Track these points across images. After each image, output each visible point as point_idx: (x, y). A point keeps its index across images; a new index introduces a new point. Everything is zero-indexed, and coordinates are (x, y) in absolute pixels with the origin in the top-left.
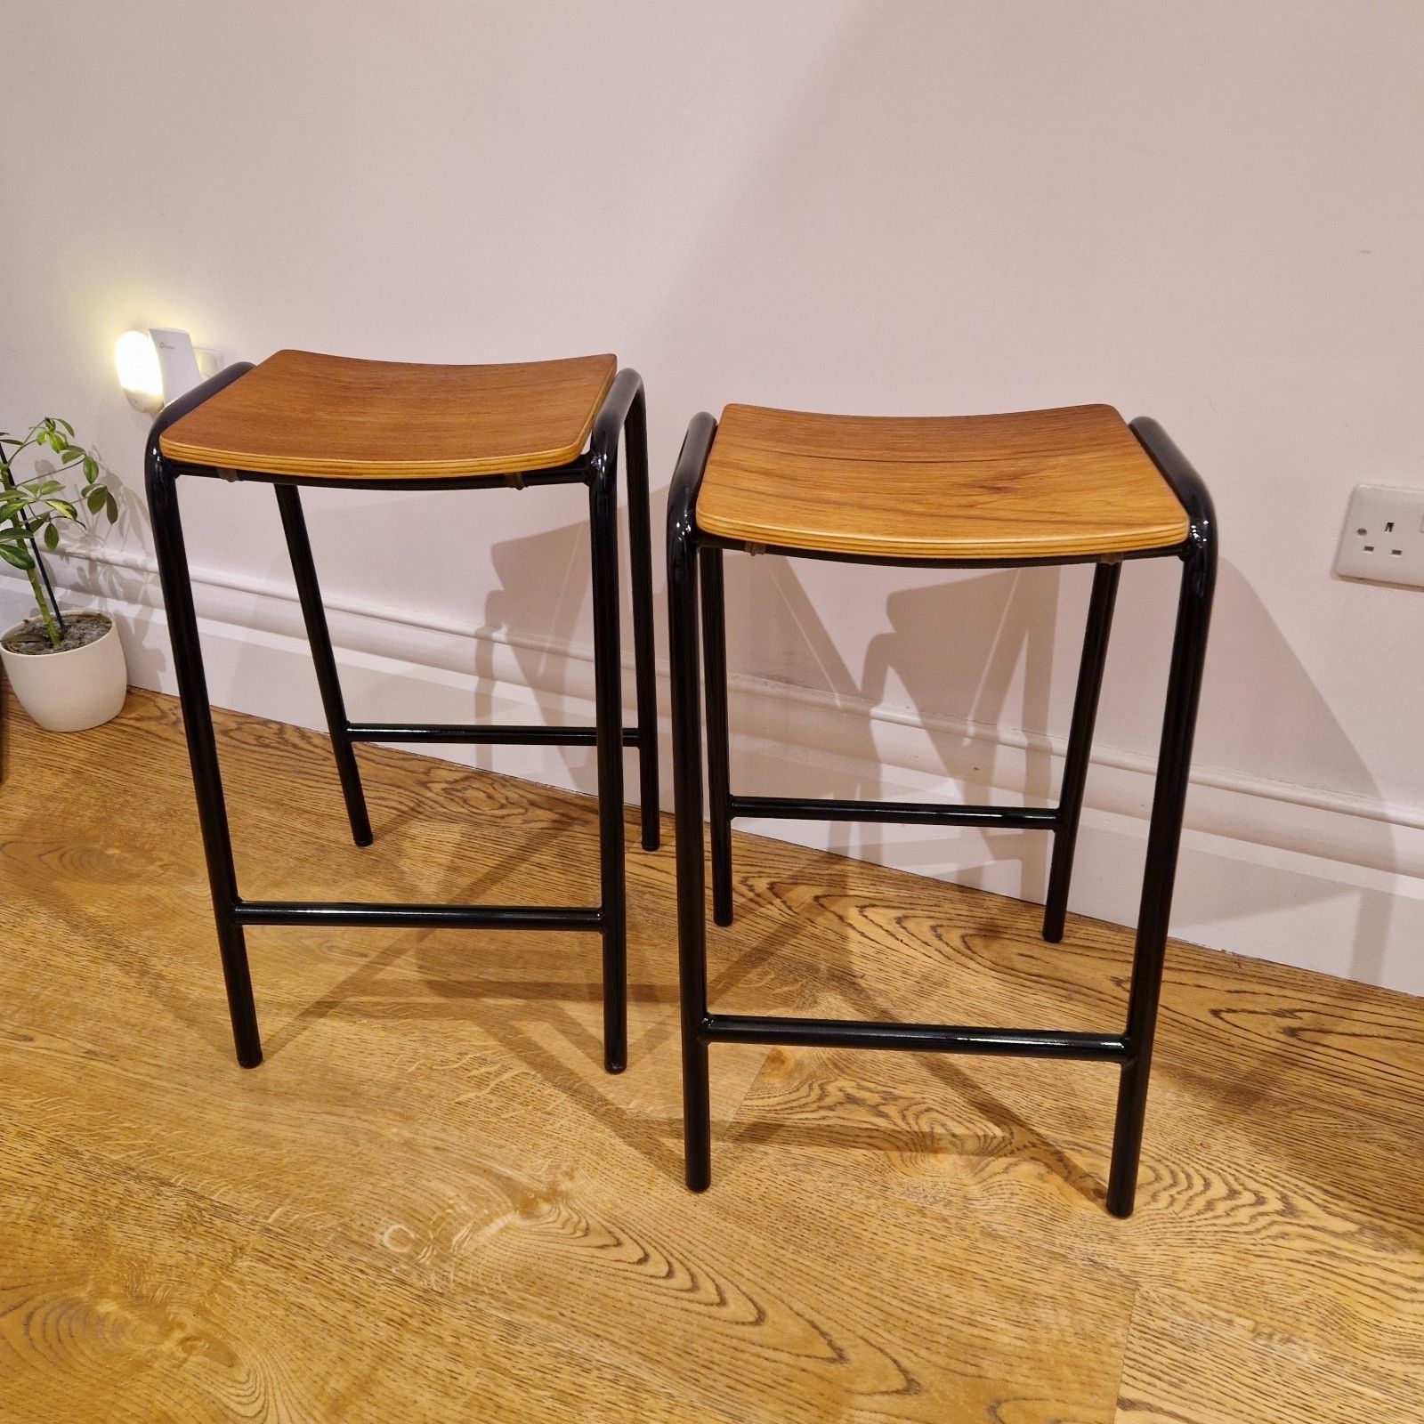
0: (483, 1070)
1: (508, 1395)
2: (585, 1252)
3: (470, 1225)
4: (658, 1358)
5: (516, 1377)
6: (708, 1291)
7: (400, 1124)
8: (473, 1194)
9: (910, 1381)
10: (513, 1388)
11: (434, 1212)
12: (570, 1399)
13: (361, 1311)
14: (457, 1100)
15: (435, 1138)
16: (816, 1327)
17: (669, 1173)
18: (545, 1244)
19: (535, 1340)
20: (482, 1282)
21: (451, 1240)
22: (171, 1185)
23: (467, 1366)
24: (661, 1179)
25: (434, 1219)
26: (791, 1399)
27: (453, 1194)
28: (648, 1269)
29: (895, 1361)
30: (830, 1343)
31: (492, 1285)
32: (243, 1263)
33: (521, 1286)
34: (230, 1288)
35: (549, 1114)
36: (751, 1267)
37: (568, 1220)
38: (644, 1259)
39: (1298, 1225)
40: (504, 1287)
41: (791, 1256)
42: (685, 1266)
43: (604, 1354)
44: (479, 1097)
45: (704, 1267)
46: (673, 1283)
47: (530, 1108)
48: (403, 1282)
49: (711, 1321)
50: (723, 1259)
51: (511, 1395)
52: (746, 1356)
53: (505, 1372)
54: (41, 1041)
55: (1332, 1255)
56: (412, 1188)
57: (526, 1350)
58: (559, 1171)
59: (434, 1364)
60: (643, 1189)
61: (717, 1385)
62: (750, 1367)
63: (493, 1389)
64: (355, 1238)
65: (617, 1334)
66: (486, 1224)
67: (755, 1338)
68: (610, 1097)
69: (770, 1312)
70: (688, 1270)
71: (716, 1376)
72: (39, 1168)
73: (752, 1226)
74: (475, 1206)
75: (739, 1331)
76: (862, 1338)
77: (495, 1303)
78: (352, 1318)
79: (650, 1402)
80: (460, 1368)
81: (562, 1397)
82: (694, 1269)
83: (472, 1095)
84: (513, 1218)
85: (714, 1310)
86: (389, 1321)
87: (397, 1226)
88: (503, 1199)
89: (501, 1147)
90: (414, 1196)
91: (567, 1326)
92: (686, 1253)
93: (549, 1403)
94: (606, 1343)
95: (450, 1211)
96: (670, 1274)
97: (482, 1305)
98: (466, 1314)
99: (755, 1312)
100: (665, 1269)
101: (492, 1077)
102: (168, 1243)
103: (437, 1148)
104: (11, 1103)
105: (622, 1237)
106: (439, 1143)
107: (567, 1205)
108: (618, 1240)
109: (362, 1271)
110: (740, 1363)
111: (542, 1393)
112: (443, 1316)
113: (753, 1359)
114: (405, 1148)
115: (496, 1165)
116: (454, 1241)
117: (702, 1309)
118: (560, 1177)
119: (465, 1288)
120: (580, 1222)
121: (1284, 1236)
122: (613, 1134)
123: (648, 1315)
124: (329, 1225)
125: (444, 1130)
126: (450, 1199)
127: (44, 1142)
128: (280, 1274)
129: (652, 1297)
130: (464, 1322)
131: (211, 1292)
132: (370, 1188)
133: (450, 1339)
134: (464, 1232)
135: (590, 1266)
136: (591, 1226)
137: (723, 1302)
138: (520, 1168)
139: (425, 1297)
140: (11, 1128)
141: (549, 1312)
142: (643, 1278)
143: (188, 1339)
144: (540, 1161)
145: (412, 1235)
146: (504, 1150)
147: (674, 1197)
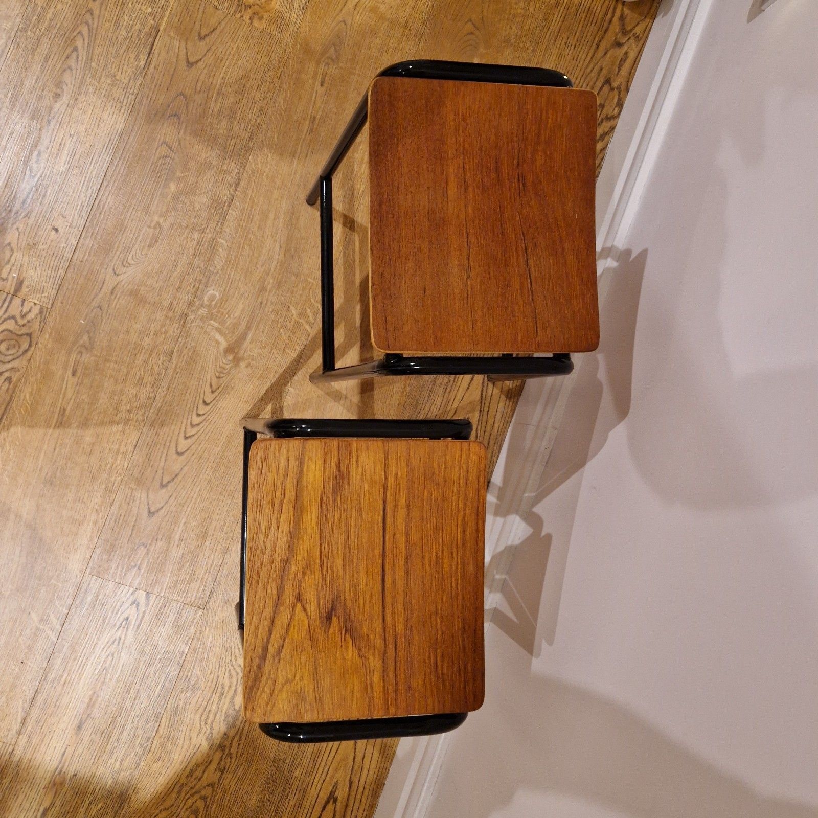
0: (310, 315)
1: (141, 358)
2: (208, 378)
3: (220, 327)
4: (159, 414)
5: (148, 359)
6: (191, 431)
7: (275, 283)
8: (235, 325)
9: (154, 513)
10: (144, 359)
11: (225, 309)
12: (140, 382)
13: (175, 291)
14: (291, 306)
15: (267, 300)
16: (176, 476)
17: (251, 410)
18: (211, 361)
19: (165, 364)
20: (191, 338)
21: (211, 320)
22: (236, 189)
23: (152, 339)
24: (248, 407)
25: (223, 311)
26: (144, 467)
27: (236, 316)
28: (201, 405)
29: (162, 507)
30: (169, 482)
31: (190, 342)
32: (196, 235)
33: (190, 354)
34: (184, 234)
35: (284, 351)
36: (203, 449)
37: (224, 369)
38: (205, 403)
39: (237, 684)
40: (189, 347)
41: (210, 465)
42: (203, 421)
43: (161, 392)
44: (293, 315)
45: (203, 429)
46: (194, 416)
47: (287, 341)
48: (189, 305)
49: (177, 433)
50: (207, 437)
51: (140, 359)
52: (162, 449)
53: (150, 355)
54: (321, 91)
55: (222, 694)
56: (238, 297)
57: (161, 361)
58: (250, 360)
59: (153, 325)
60: (242, 399)
61: (149, 438)
62: (156, 452)
63: (143, 351)
64: (211, 279)
65: (169, 397)
66: (220, 334)
67: (170, 451)
68: (295, 378)
69: (182, 458)
70: (201, 422)
71: (152, 437)
72: (243, 126)
73: (224, 448)
74: (230, 326)
75: (173, 445)
76: (172, 495)
77: (181, 345)
78: (171, 288)
79: (140, 413)
80: (151, 336)
81: (141, 379)
82: (201, 425)
83: (294, 312)
84: (224, 344)
85: (182, 435)
86: (171, 304)
87: (217, 294)
88: (234, 338)
89: (263, 332)
90: (234, 299)
91: (172, 376)
92: (209, 421)
93: (138, 374)
94: (165, 393)
95: (227, 316)
96: (199, 415)
97: (180, 340)
98: (175, 334)
99: (183, 451)
100: (201, 413)
101: (306, 319)
102: (205, 200)
103: (261, 303)
104: (281, 96)
105: (217, 393)
106: (264, 303)
107: (231, 368)
108: (215, 391)
109: (194, 286)
110: (158, 446)
111: (142, 370)
112: (174, 325)
113: (160, 451)
114: (261, 288)
115: (253, 331)
116: (212, 322)
117: (183, 430)
118: (247, 361)
119: (188, 331)
120: (224, 374)
121: (231, 676)
122: (273, 382)
123: (179, 408)
124: (217, 266)
125: (272, 303)
126: (233, 315)
127: (258, 121)
128: (192, 252)
129: (188, 409)
130: (172, 334)
131: (182, 227)
132: (238, 278)
133: (163, 330)
134: (216, 325)
135: (201, 381)
136: (221, 379)
137: (186, 438)
138: (251, 342)
139: (184, 316)
140: (265, 102)
141: (178, 367)
142: (196, 404)
143: (159, 225)
144: (255, 351)
145: (214, 303)
146: (261, 334)
147: (238, 413)
